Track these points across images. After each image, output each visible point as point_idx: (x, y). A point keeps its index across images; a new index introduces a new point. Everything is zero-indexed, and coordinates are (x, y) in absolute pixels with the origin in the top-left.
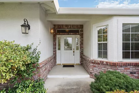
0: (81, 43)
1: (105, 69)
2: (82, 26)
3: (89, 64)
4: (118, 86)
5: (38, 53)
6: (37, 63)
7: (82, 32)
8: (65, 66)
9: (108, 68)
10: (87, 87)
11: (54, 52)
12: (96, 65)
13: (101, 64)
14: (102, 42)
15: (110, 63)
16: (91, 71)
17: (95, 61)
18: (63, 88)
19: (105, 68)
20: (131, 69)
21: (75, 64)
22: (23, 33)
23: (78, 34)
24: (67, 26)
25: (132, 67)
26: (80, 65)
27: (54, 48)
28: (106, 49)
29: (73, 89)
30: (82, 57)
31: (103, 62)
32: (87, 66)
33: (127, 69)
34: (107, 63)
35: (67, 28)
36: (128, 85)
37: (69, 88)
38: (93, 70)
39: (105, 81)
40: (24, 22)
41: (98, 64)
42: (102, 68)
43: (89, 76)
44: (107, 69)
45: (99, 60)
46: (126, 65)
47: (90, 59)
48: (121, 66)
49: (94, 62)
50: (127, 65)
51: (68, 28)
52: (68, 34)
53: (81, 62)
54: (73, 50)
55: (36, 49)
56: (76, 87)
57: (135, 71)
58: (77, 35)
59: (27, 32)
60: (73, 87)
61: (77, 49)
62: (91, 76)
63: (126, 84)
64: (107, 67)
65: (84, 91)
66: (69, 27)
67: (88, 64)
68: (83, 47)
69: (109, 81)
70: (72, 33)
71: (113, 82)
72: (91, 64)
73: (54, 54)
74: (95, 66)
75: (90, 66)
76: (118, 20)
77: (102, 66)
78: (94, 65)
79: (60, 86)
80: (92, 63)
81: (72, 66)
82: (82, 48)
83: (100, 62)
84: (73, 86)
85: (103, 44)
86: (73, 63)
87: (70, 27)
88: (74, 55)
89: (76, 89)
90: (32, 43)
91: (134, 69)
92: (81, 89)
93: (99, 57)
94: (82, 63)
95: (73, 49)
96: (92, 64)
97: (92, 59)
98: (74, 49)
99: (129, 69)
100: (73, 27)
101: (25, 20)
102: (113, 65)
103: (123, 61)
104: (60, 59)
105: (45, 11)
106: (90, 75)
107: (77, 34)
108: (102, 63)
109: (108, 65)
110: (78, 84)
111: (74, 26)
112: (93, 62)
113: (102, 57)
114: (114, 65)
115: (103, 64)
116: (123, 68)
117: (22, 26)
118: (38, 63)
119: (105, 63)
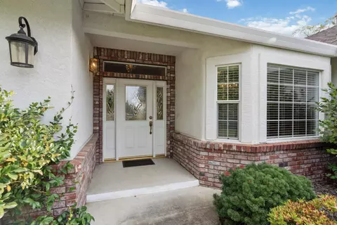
0: (169, 103)
1: (234, 161)
2: (171, 60)
3: (197, 152)
4: (279, 193)
5: (68, 131)
6: (65, 160)
7: (172, 75)
8: (128, 163)
9: (240, 160)
10: (200, 210)
11: (95, 125)
12: (215, 155)
13: (225, 152)
14: (228, 101)
15: (245, 147)
16: (202, 170)
17: (212, 145)
18: (144, 221)
19: (234, 158)
20: (281, 156)
21: (154, 156)
22: (13, 64)
23: (163, 80)
24: (134, 55)
25: (282, 152)
26: (167, 157)
27: (94, 115)
28: (236, 117)
29: (170, 219)
30: (172, 138)
31: (230, 146)
32: (190, 159)
33: (274, 158)
34: (239, 147)
35: (134, 61)
36: (292, 189)
37: (158, 219)
38: (207, 166)
39: (251, 187)
40: (19, 29)
41: (220, 151)
42: (229, 161)
43: (196, 182)
44: (238, 162)
45: (221, 144)
46: (273, 149)
47: (199, 142)
48: (265, 153)
49: (211, 149)
50: (275, 149)
51: (137, 61)
52: (137, 78)
53: (168, 150)
54: (149, 120)
55: (59, 116)
56: (176, 214)
57: (287, 160)
58: (160, 80)
59: (29, 63)
60: (168, 216)
61: (160, 117)
62: (203, 182)
63: (289, 189)
64: (239, 157)
65: (197, 219)
66: (141, 58)
67: (194, 154)
68: (173, 113)
69: (262, 186)
70: (146, 76)
71: (268, 187)
72: (202, 153)
73: (95, 132)
74: (211, 158)
75: (199, 157)
76: (259, 55)
77: (227, 155)
78: (210, 154)
79: (132, 217)
80: (206, 149)
81: (147, 162)
82: (172, 115)
83: (225, 146)
84: (167, 212)
85: (230, 104)
86: (150, 154)
87: (143, 60)
88: (151, 133)
89: (177, 218)
90: (47, 99)
91: (285, 156)
92: (190, 217)
93: (219, 135)
94: (171, 151)
95: (148, 118)
96: (206, 154)
97: (203, 140)
98: (151, 118)
99: (278, 157)
100: (150, 58)
101: (23, 22)
102: (251, 153)
103: (268, 142)
104: (113, 147)
105: (82, 3)
106: (199, 179)
107: (161, 78)
108: (228, 148)
109: (241, 152)
110: (178, 204)
111: (152, 58)
112: (208, 147)
113: (226, 136)
114: (254, 151)
115: (230, 151)
116: (268, 157)
117: (11, 39)
118: (68, 159)
119: (234, 148)
